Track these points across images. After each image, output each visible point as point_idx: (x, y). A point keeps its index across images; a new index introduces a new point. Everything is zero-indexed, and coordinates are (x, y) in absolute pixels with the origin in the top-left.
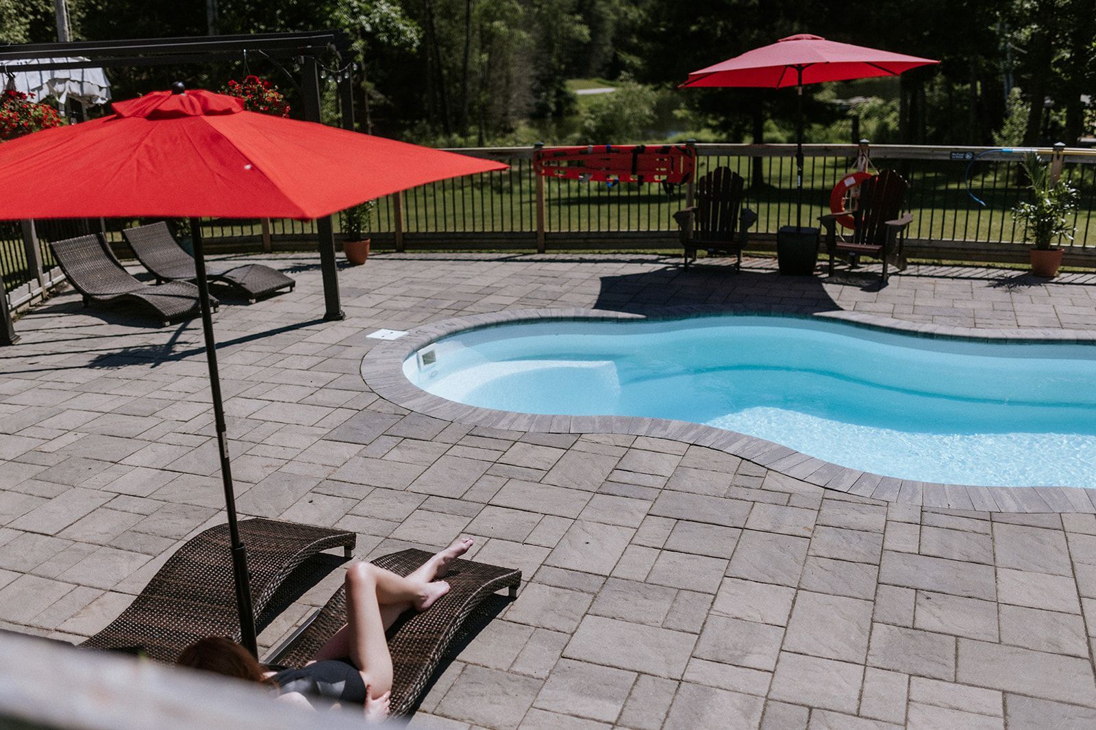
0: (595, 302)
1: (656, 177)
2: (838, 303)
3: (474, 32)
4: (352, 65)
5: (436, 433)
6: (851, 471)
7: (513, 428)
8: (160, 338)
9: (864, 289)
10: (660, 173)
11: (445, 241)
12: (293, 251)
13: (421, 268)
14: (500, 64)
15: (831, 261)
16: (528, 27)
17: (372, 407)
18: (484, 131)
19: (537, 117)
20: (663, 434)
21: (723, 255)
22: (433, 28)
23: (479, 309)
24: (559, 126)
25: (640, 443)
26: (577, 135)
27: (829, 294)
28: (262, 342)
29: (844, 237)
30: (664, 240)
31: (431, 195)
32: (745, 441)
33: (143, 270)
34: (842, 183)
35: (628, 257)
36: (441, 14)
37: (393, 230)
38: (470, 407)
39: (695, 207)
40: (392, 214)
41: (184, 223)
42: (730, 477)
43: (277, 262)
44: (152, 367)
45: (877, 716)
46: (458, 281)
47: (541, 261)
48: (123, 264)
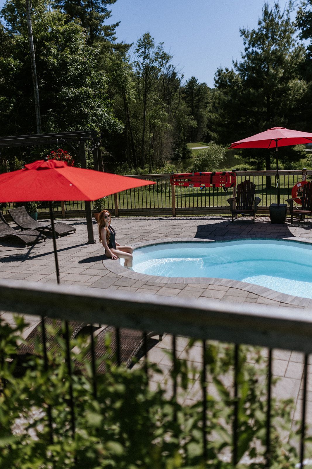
0: (195, 235)
1: (220, 185)
2: (293, 234)
3: (147, 125)
4: (98, 143)
5: (132, 284)
6: (291, 296)
7: (161, 282)
8: (24, 251)
9: (305, 228)
10: (222, 183)
11: (135, 212)
12: (74, 217)
13: (126, 223)
14: (158, 137)
15: (292, 217)
16: (170, 121)
17: (108, 275)
18: (151, 166)
19: (175, 160)
20: (220, 284)
21: (248, 216)
22: (129, 123)
23: (148, 239)
24: (184, 163)
25: (210, 287)
26: (192, 167)
27: (290, 231)
28: (64, 252)
29: (298, 208)
30: (224, 210)
31: (129, 194)
32: (251, 286)
33: (16, 225)
34: (296, 186)
35: (209, 217)
36: (133, 117)
37: (114, 208)
38: (145, 275)
39: (236, 196)
40: (114, 202)
41: (31, 207)
42: (244, 299)
43: (68, 222)
44: (22, 262)
45: (292, 377)
46: (140, 228)
47: (174, 220)
48: (8, 223)
